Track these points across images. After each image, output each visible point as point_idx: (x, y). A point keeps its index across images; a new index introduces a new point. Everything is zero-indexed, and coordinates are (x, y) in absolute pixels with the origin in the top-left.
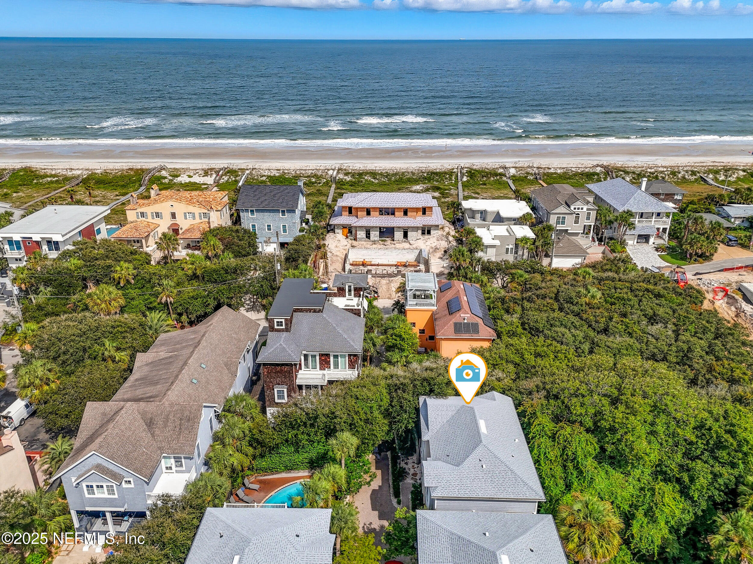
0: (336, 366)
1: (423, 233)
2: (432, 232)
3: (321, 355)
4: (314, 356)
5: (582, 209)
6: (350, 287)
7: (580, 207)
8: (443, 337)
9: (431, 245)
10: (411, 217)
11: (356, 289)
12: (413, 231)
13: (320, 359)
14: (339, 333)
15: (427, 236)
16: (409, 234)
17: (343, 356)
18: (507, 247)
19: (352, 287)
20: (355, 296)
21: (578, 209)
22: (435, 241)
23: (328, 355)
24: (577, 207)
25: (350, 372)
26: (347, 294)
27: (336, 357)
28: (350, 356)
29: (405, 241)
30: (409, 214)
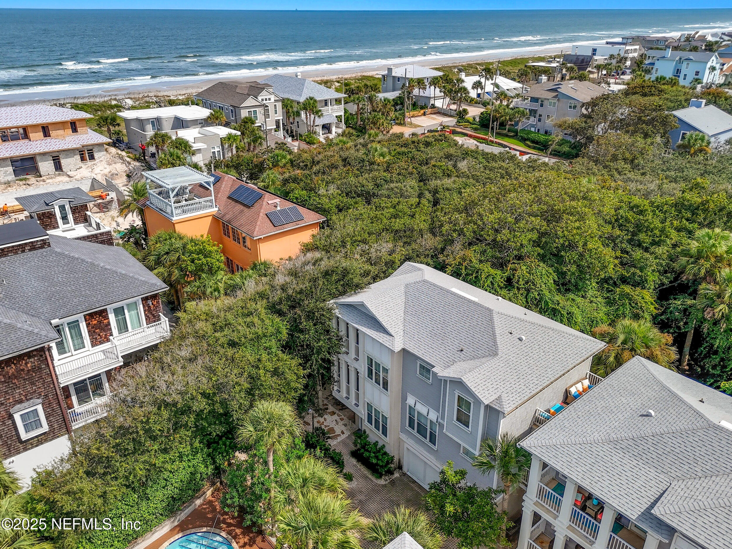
0: (123, 328)
1: (83, 159)
2: (96, 155)
3: (89, 317)
4: (74, 326)
5: (270, 99)
6: (62, 208)
7: (268, 97)
8: (262, 237)
9: (102, 172)
10: (57, 137)
11: (74, 210)
12: (67, 157)
13: (88, 325)
14: (106, 269)
15: (90, 163)
16: (64, 162)
17: (133, 306)
18: (213, 150)
19: (67, 207)
20: (76, 222)
21: (266, 100)
22: (106, 166)
23: (103, 313)
24: (264, 98)
25: (152, 330)
26: (60, 221)
27: (120, 311)
28: (145, 300)
29: (59, 175)
30: (53, 133)
